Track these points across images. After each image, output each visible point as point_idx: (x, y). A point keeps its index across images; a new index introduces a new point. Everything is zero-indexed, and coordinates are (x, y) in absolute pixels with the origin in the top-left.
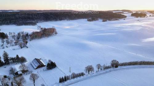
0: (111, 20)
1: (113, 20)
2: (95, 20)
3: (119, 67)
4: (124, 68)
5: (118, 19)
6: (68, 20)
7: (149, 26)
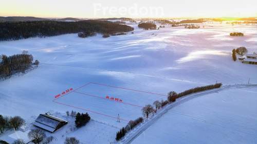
0: (115, 35)
1: (117, 35)
2: (91, 35)
3: (177, 100)
4: (182, 101)
5: (125, 33)
6: (41, 37)
7: (173, 42)
